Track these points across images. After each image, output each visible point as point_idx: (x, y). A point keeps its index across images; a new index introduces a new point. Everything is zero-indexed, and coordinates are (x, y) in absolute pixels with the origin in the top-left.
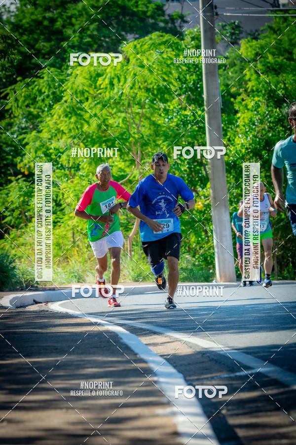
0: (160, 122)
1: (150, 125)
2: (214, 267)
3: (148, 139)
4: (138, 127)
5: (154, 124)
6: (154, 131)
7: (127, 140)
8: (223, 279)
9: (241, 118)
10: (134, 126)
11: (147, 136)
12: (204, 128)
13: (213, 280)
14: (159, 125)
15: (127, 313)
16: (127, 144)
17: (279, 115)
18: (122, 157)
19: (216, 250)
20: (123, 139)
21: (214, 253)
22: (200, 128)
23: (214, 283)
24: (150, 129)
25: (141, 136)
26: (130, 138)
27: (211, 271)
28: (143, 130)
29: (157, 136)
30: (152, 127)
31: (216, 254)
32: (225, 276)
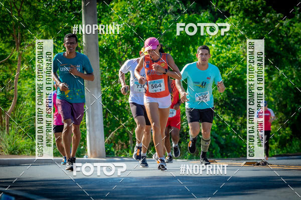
0: (39, 7)
1: (30, 10)
2: (85, 144)
3: (28, 23)
4: (19, 12)
5: (34, 8)
6: (34, 15)
7: (8, 22)
8: (93, 155)
9: (115, 7)
10: (16, 10)
11: (27, 20)
12: (80, 15)
13: (84, 155)
14: (39, 10)
15: (4, 181)
16: (9, 26)
17: (150, 4)
18: (4, 38)
19: (88, 128)
20: (4, 21)
21: (85, 131)
22: (76, 14)
23: (85, 158)
24: (30, 14)
25: (22, 20)
26: (11, 20)
27: (82, 147)
28: (24, 14)
29: (36, 20)
30: (32, 12)
31: (88, 132)
32: (95, 153)
